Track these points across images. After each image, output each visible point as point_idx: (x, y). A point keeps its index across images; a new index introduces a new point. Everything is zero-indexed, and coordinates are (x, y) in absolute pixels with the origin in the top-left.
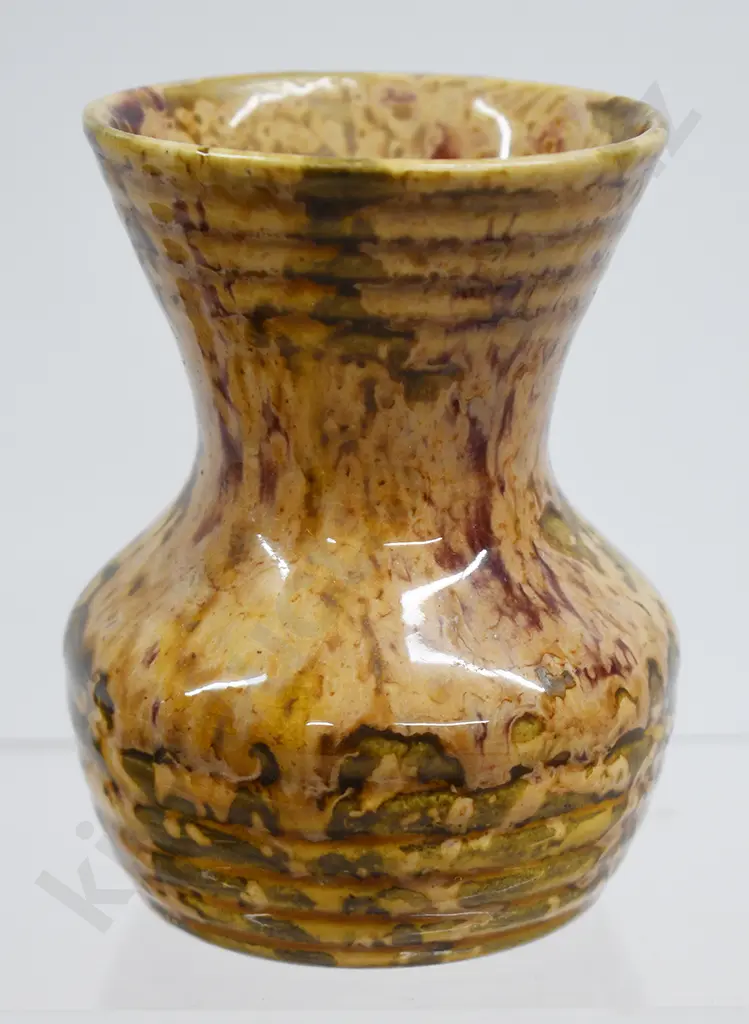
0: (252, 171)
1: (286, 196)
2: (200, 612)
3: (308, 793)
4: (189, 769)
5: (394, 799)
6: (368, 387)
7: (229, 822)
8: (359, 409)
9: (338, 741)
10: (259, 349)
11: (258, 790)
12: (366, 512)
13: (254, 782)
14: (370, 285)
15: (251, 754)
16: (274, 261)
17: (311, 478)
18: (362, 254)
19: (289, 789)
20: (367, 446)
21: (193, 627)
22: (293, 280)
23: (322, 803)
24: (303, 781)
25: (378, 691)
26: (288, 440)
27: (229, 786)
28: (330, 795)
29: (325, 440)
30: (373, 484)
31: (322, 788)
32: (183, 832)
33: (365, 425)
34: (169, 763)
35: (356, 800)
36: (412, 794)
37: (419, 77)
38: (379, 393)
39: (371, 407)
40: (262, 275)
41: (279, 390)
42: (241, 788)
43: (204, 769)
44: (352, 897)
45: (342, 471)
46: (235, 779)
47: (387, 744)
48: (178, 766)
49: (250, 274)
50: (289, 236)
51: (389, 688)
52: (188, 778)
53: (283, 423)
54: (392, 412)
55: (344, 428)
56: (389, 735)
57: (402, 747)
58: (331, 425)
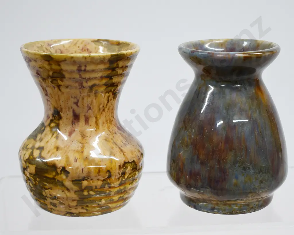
0: (101, 57)
1: (106, 61)
2: (82, 149)
3: (117, 178)
4: (92, 180)
5: (129, 175)
6: (109, 97)
7: (101, 188)
8: (106, 102)
9: (122, 166)
10: (90, 94)
11: (107, 180)
12: (106, 122)
13: (107, 178)
14: (115, 77)
15: (106, 173)
16: (99, 75)
17: (96, 118)
18: (115, 71)
19: (113, 178)
20: (106, 109)
21: (82, 152)
22: (102, 78)
23: (119, 179)
24: (116, 175)
25: (124, 155)
26: (92, 111)
27: (101, 180)
28: (120, 177)
29: (100, 109)
30: (107, 116)
31: (119, 176)
32: (89, 193)
33: (107, 105)
34: (86, 180)
35: (124, 177)
36: (132, 173)
37: (52, 40)
38: (110, 98)
39: (108, 101)
40: (96, 78)
41: (92, 101)
42: (104, 180)
43: (95, 179)
44: (120, 196)
45: (102, 115)
46: (102, 179)
47: (128, 164)
48: (89, 180)
49: (93, 78)
50: (104, 69)
51: (125, 154)
52: (91, 182)
53: (91, 108)
54: (111, 102)
55: (103, 106)
56: (129, 162)
57: (130, 164)
58: (101, 106)
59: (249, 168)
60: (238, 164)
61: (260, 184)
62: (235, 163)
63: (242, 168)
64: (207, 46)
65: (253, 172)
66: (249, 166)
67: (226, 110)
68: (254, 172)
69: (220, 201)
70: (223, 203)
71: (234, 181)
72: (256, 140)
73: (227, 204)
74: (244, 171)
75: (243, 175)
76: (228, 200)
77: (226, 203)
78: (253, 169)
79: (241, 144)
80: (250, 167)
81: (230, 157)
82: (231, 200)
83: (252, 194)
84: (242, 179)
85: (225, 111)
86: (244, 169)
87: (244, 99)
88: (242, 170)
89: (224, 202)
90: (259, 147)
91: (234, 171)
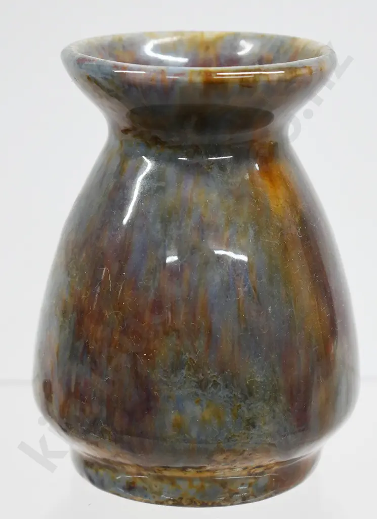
59: (215, 384)
60: (184, 372)
61: (248, 429)
62: (177, 366)
63: (194, 381)
64: (148, 50)
65: (227, 395)
66: (215, 379)
67: (162, 222)
68: (230, 395)
69: (146, 469)
70: (152, 473)
71: (173, 416)
72: (239, 309)
73: (165, 476)
74: (200, 392)
75: (198, 402)
76: (164, 467)
77: (160, 474)
78: (227, 386)
79: (194, 316)
80: (219, 381)
81: (165, 350)
82: (169, 467)
83: (224, 456)
84: (194, 410)
85: (158, 226)
86: (202, 385)
87: (214, 196)
88: (195, 387)
89: (155, 472)
90: (246, 329)
91: (175, 389)
